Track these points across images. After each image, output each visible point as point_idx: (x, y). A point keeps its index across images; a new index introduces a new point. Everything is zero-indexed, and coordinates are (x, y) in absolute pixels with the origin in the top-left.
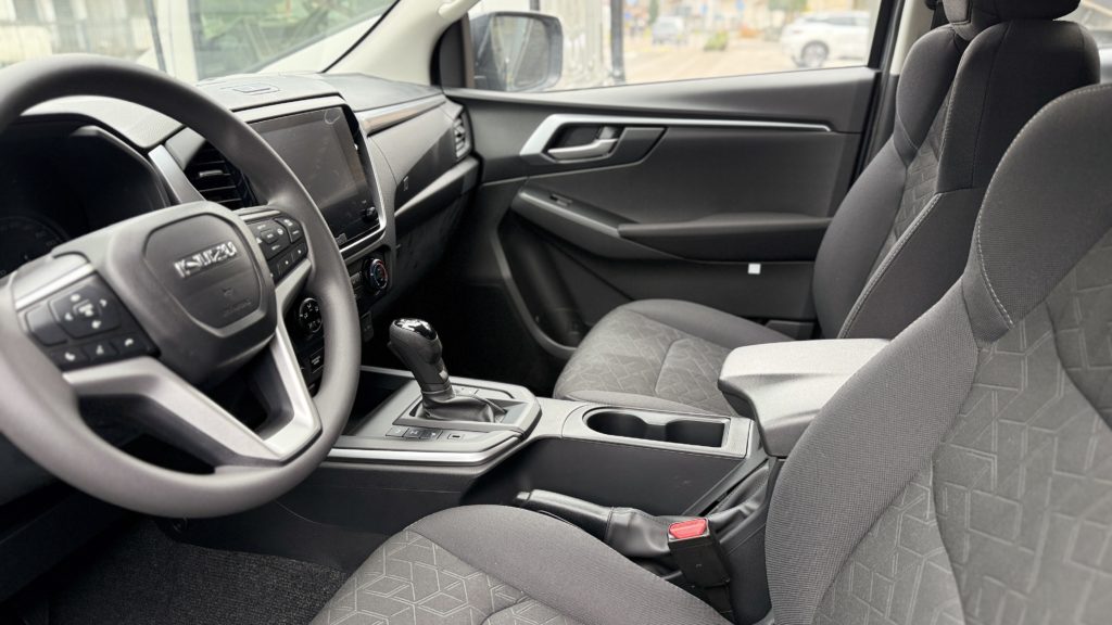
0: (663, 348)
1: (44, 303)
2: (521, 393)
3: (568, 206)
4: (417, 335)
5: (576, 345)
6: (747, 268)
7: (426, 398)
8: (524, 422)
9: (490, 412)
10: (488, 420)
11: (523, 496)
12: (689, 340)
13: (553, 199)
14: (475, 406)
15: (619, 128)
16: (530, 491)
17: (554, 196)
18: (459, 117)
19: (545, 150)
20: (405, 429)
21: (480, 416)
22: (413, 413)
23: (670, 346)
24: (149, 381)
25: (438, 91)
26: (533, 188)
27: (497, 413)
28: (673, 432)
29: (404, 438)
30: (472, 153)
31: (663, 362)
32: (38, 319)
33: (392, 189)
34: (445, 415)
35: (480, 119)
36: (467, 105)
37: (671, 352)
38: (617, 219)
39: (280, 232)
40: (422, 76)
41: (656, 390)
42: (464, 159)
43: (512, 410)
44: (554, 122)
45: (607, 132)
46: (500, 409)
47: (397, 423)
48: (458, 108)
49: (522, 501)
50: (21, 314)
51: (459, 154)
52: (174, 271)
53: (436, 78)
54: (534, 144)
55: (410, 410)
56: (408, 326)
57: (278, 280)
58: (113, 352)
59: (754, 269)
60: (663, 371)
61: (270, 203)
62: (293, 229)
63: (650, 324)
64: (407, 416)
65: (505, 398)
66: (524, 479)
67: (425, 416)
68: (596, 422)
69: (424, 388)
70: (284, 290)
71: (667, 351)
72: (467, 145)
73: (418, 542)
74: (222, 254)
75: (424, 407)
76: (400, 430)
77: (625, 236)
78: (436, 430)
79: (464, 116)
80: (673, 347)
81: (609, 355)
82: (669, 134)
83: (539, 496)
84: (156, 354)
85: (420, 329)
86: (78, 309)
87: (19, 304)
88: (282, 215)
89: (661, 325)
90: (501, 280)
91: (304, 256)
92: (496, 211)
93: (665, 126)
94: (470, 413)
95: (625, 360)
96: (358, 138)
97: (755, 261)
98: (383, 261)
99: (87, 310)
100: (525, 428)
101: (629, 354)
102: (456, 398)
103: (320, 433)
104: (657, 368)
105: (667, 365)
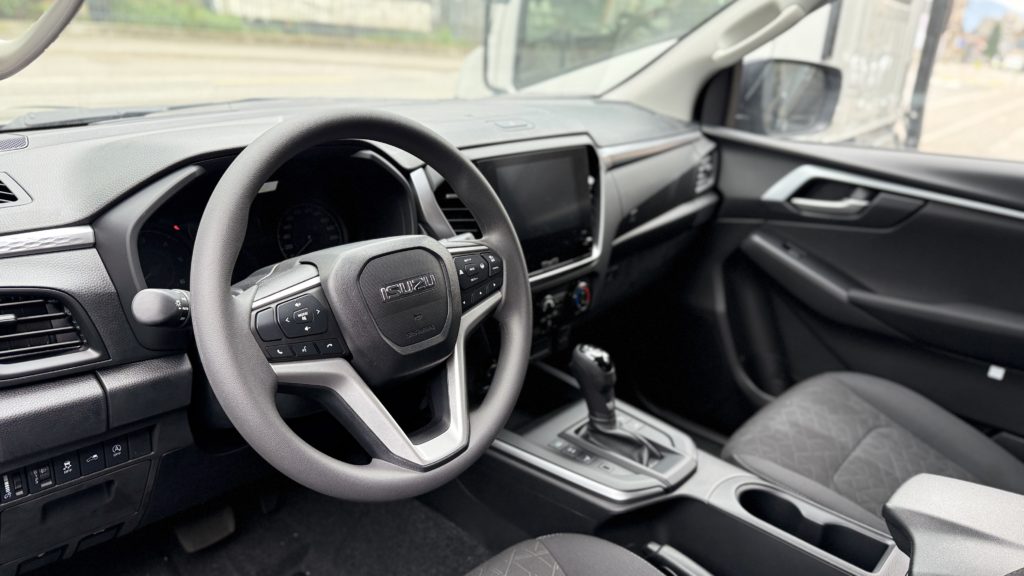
0: (861, 431)
1: (273, 306)
2: (683, 443)
3: (801, 258)
4: (596, 363)
5: (777, 393)
6: (987, 369)
7: (591, 423)
8: (675, 475)
9: (645, 455)
10: (641, 462)
11: (653, 547)
12: (895, 432)
13: (786, 248)
14: (632, 444)
15: (873, 193)
16: (661, 543)
17: (789, 244)
18: (711, 154)
19: (789, 200)
20: (566, 443)
21: (636, 455)
22: (577, 431)
23: (869, 431)
24: (337, 378)
25: (697, 126)
26: (768, 233)
27: (652, 456)
28: (829, 537)
29: (563, 453)
30: (714, 189)
31: (854, 448)
32: (264, 318)
33: (617, 220)
34: (604, 443)
35: (730, 159)
36: (721, 144)
37: (868, 440)
38: (850, 282)
39: (482, 266)
40: (684, 112)
41: (836, 478)
42: (704, 193)
43: (668, 458)
44: (806, 173)
45: (860, 193)
46: (658, 453)
47: (563, 436)
48: (709, 146)
49: (650, 551)
50: (254, 313)
51: (700, 188)
52: (379, 294)
53: (698, 114)
54: (780, 190)
55: (576, 427)
56: (591, 353)
57: (466, 309)
58: (315, 352)
59: (996, 373)
60: (851, 458)
61: (484, 238)
62: (494, 264)
63: (854, 402)
64: (571, 432)
65: (664, 442)
66: (662, 529)
67: (586, 437)
68: (749, 499)
69: (592, 412)
70: (470, 318)
71: (864, 436)
72: (710, 182)
73: (543, 556)
74: (423, 284)
75: (588, 430)
76: (560, 444)
77: (854, 302)
78: (592, 454)
79: (716, 155)
80: (873, 434)
81: (794, 424)
82: (928, 209)
83: (669, 553)
84: (348, 358)
85: (599, 360)
86: (296, 315)
87: (255, 305)
88: (489, 251)
89: (866, 406)
90: (713, 313)
91: (498, 288)
92: (725, 247)
93: (926, 201)
94: (627, 449)
95: (813, 434)
96: (595, 173)
97: (999, 364)
98: (590, 287)
99: (303, 316)
100: (673, 482)
101: (817, 427)
102: (617, 431)
103: (465, 448)
104: (846, 453)
105: (858, 452)
